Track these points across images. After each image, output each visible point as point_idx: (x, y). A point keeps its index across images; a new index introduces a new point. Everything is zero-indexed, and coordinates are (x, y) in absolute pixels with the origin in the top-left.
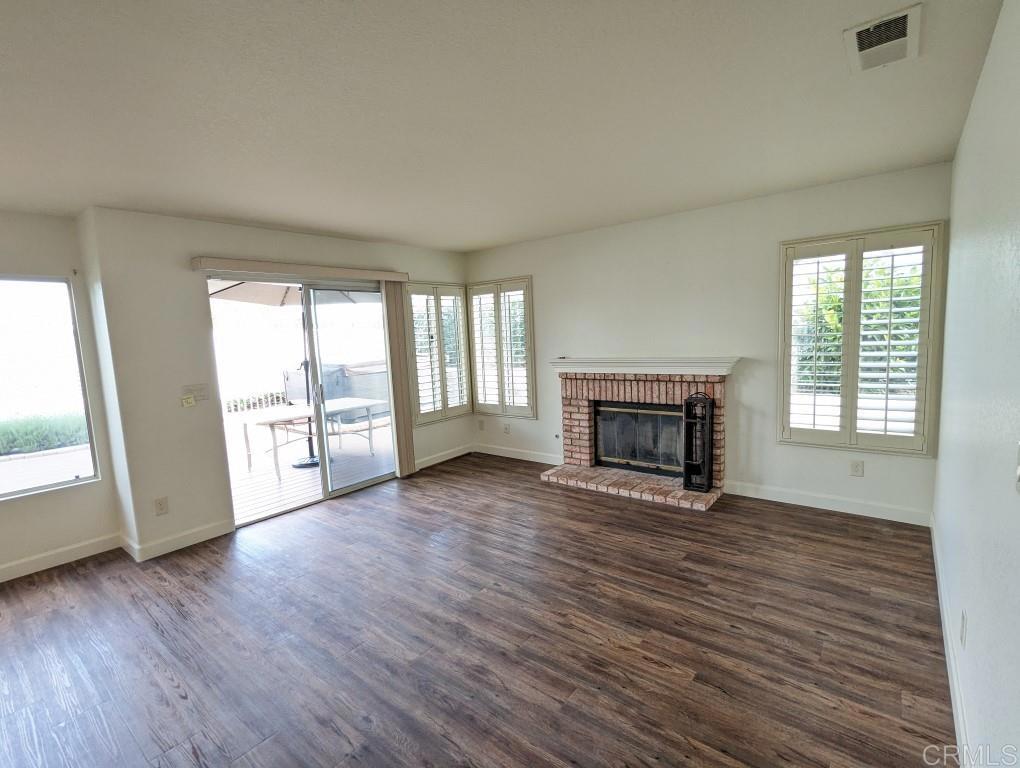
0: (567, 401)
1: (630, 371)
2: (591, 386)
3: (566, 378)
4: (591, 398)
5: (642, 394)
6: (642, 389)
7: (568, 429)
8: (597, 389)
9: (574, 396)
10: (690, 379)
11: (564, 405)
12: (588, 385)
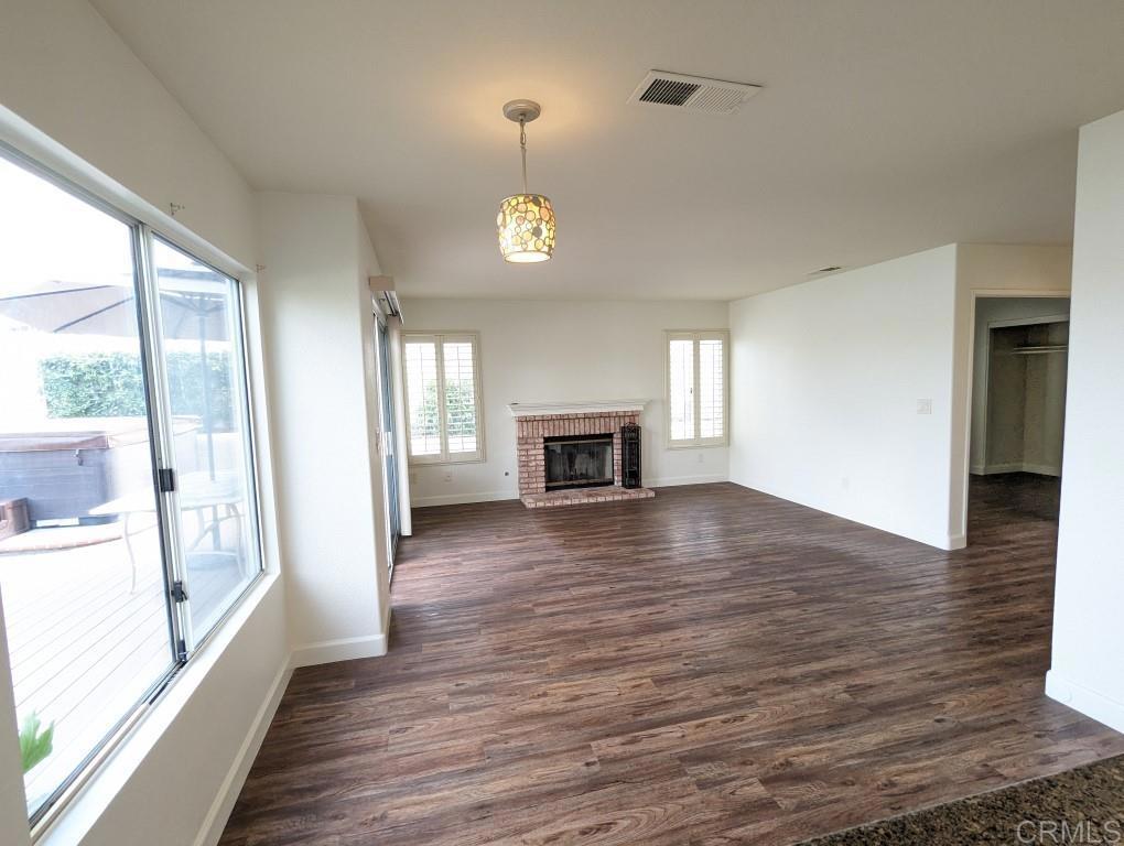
0: (522, 441)
1: (581, 411)
2: (546, 426)
3: (523, 421)
4: (546, 435)
5: (587, 428)
6: (587, 424)
7: (524, 465)
8: (551, 428)
9: (531, 435)
10: (622, 414)
11: (519, 444)
12: (543, 425)
